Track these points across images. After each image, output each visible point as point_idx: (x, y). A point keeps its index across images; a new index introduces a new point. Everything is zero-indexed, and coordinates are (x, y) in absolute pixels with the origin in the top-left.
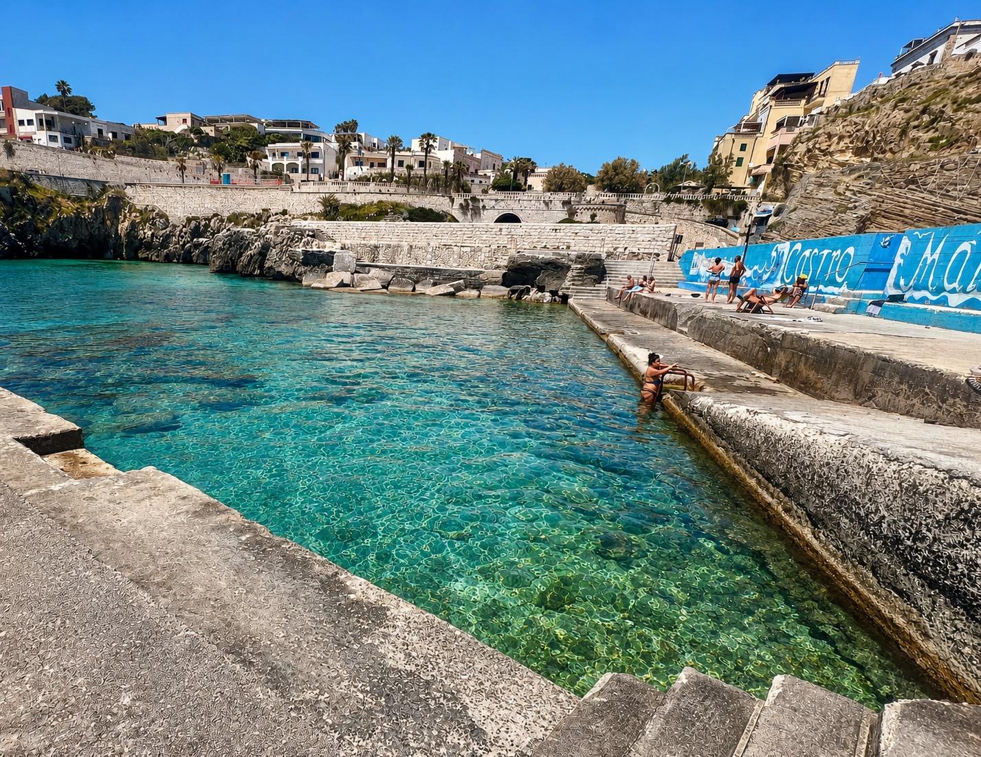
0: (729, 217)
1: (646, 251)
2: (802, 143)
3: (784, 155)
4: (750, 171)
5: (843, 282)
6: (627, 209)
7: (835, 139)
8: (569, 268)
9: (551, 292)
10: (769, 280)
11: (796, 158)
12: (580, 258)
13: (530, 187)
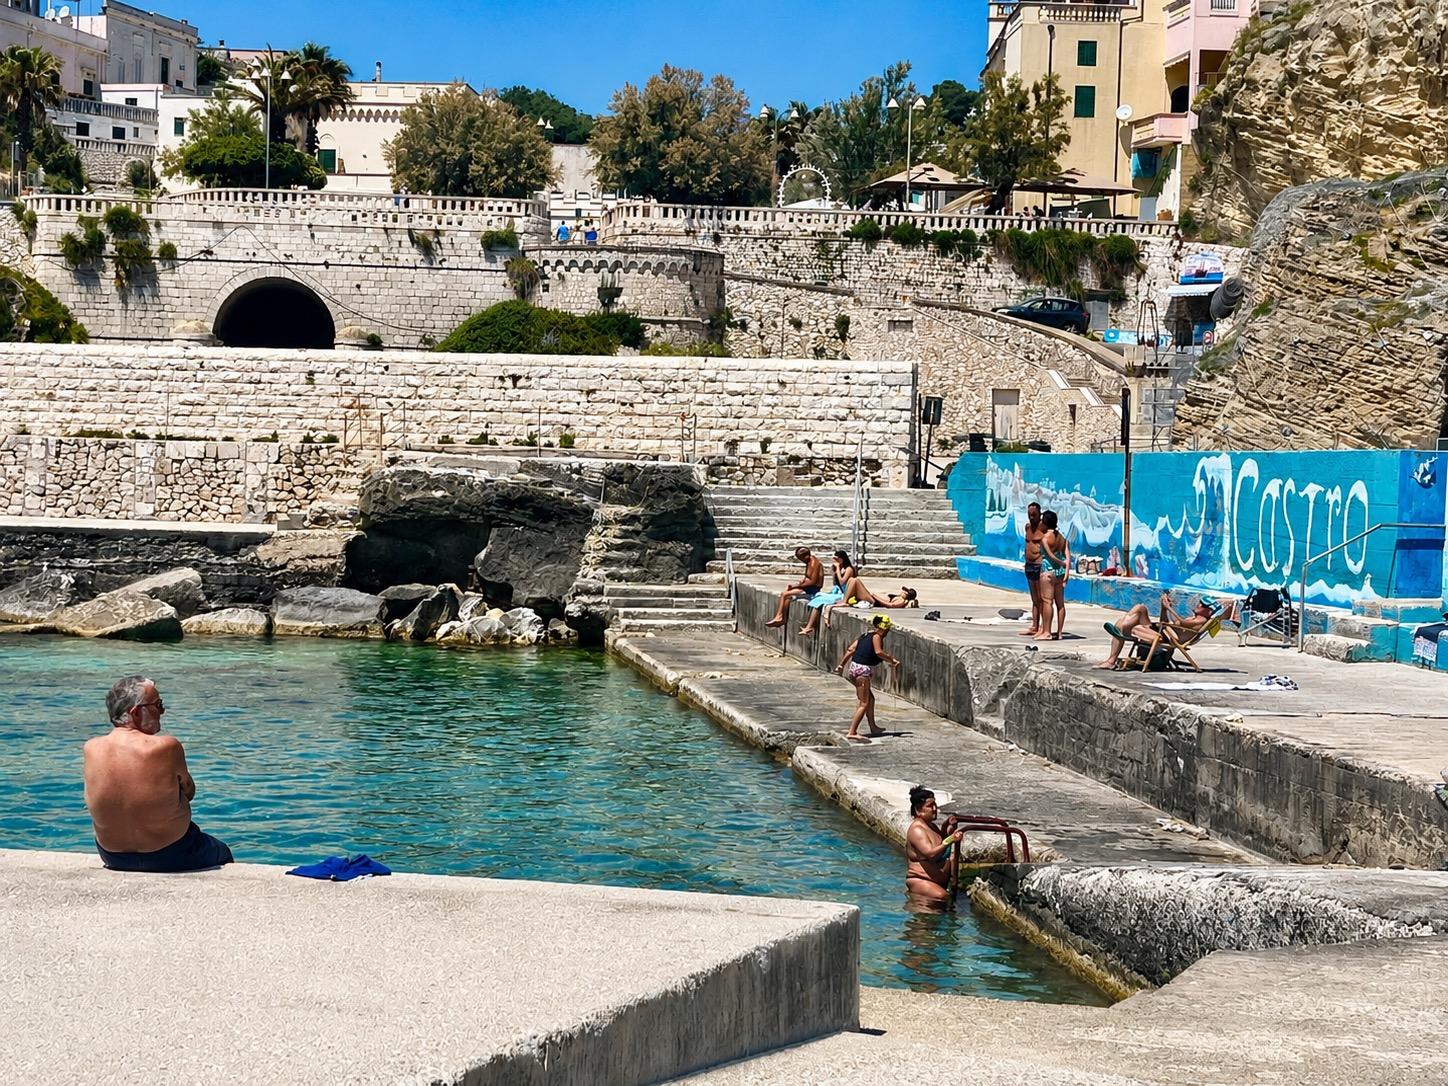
0: (1092, 296)
1: (837, 451)
2: (1266, 52)
3: (1221, 88)
4: (1124, 131)
5: (1364, 572)
6: (728, 268)
7: (1359, 47)
8: (584, 519)
9: (538, 606)
10: (1205, 562)
11: (1261, 99)
12: (622, 481)
13: (329, 160)
